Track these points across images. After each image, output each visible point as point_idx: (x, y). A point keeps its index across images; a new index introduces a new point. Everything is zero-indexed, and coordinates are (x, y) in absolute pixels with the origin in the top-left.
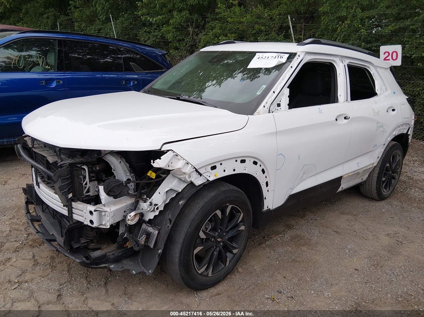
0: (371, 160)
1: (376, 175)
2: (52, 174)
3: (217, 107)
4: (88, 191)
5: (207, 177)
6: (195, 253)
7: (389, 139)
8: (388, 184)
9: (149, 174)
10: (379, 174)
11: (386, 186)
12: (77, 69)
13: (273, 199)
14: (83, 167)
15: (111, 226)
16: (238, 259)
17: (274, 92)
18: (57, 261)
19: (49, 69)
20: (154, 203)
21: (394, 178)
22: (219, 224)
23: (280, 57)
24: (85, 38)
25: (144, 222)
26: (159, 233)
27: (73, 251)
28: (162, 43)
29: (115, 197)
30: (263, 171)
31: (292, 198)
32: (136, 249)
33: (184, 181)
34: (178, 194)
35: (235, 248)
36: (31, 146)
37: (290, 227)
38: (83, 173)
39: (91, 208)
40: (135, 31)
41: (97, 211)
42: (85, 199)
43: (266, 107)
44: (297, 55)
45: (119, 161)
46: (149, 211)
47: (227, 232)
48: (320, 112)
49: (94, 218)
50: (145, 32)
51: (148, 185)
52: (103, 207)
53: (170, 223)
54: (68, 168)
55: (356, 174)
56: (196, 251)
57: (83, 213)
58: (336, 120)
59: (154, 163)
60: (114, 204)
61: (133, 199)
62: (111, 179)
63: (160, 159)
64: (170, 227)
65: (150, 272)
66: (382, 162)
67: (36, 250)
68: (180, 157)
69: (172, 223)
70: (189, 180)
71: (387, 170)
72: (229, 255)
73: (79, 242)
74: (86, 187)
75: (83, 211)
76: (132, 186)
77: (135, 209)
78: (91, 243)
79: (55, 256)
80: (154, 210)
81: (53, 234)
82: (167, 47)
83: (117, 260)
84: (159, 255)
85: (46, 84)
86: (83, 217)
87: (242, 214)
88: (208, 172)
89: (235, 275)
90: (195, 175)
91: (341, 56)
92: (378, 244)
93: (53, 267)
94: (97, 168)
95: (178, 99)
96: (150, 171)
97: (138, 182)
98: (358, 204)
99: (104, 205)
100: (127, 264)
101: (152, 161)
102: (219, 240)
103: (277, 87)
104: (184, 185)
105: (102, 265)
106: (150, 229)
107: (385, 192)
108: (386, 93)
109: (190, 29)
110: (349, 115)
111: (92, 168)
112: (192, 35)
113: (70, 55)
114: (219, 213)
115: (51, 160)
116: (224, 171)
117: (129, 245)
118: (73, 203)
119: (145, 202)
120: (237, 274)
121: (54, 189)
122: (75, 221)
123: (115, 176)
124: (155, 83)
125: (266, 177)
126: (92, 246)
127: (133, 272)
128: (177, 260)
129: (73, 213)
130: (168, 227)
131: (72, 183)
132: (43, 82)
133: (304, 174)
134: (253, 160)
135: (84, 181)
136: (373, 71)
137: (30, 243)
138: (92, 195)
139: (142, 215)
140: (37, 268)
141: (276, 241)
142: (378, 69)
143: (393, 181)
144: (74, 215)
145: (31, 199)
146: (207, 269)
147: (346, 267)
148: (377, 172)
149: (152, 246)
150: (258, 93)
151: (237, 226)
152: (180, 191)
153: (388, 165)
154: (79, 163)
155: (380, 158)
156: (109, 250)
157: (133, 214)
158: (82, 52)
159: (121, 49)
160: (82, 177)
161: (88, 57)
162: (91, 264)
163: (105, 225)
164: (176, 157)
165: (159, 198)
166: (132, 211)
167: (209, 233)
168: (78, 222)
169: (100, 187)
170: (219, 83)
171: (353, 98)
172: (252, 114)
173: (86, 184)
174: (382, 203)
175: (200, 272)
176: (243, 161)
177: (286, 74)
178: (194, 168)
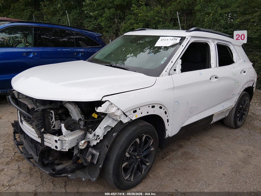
0: (231, 103)
1: (233, 113)
2: (31, 116)
3: (136, 72)
4: (54, 127)
5: (130, 117)
6: (123, 167)
7: (242, 90)
8: (241, 118)
9: (93, 115)
10: (236, 112)
11: (240, 119)
12: (46, 46)
13: (171, 130)
14: (51, 111)
15: (69, 149)
16: (149, 169)
17: (172, 62)
18: (34, 170)
19: (28, 46)
20: (97, 134)
21: (244, 114)
22: (138, 147)
23: (175, 39)
24: (51, 26)
25: (90, 147)
26: (100, 154)
27: (44, 166)
28: (98, 29)
29: (72, 131)
30: (166, 113)
31: (183, 129)
32: (85, 164)
33: (116, 120)
34: (112, 128)
35: (148, 162)
36: (17, 97)
37: (181, 146)
38: (51, 115)
39: (56, 138)
40: (81, 21)
41: (60, 140)
42: (52, 132)
43: (167, 72)
44: (186, 38)
45: (74, 107)
46: (93, 140)
47: (143, 152)
48: (201, 74)
49: (58, 144)
50: (88, 21)
51: (92, 122)
52: (64, 138)
53: (107, 148)
54: (41, 112)
55: (222, 113)
56: (123, 166)
57: (51, 141)
58: (210, 79)
59: (97, 109)
60: (71, 135)
61: (83, 131)
62: (69, 118)
63: (101, 107)
64: (107, 150)
65: (94, 179)
66: (238, 104)
67: (20, 163)
68: (113, 105)
69: (109, 148)
70: (119, 120)
71: (240, 110)
72: (144, 166)
73: (48, 159)
74: (53, 124)
75: (51, 140)
76: (82, 123)
77: (84, 139)
78: (56, 160)
79: (32, 167)
80: (96, 139)
81: (31, 154)
82: (101, 31)
83: (72, 171)
84: (100, 168)
85: (27, 55)
86: (51, 144)
87: (152, 140)
88: (131, 114)
89: (147, 179)
90: (123, 116)
91: (212, 38)
92: (236, 157)
93: (31, 175)
94: (60, 112)
95: (111, 66)
96: (94, 114)
97: (86, 120)
98: (223, 131)
99: (64, 136)
100: (79, 174)
101: (96, 108)
102: (138, 157)
103: (174, 59)
104: (116, 123)
105: (63, 175)
106: (94, 152)
107: (239, 123)
108: (240, 62)
109: (116, 20)
110: (218, 76)
111: (57, 112)
112: (117, 24)
113: (41, 36)
114: (138, 140)
115: (30, 107)
116: (142, 113)
117: (80, 161)
118: (44, 135)
119: (91, 134)
120: (148, 178)
121: (32, 125)
122: (45, 146)
123: (71, 117)
124: (95, 55)
125: (167, 116)
126: (56, 162)
127: (83, 179)
128: (111, 172)
129: (44, 141)
130: (106, 150)
131: (44, 122)
132: (25, 54)
133: (190, 113)
134: (159, 106)
135: (51, 120)
136: (232, 48)
137: (16, 158)
138: (56, 129)
139: (89, 142)
140: (21, 176)
141: (172, 156)
142: (235, 46)
143: (244, 116)
144: (45, 142)
145: (17, 130)
146: (130, 177)
147: (217, 173)
148: (234, 111)
149: (95, 163)
150: (162, 63)
151: (149, 148)
152: (114, 127)
153: (241, 106)
154: (48, 109)
155: (236, 102)
156: (67, 164)
157: (83, 142)
158: (49, 35)
159: (74, 33)
160: (50, 118)
161: (52, 37)
162: (56, 174)
163: (65, 149)
164: (111, 105)
165: (100, 131)
166: (82, 140)
167: (131, 153)
168: (48, 147)
169: (62, 124)
170: (136, 55)
171: (220, 65)
172: (158, 76)
173: (53, 122)
174: (237, 130)
175: (126, 179)
176: (153, 107)
177: (179, 50)
178: (123, 112)
